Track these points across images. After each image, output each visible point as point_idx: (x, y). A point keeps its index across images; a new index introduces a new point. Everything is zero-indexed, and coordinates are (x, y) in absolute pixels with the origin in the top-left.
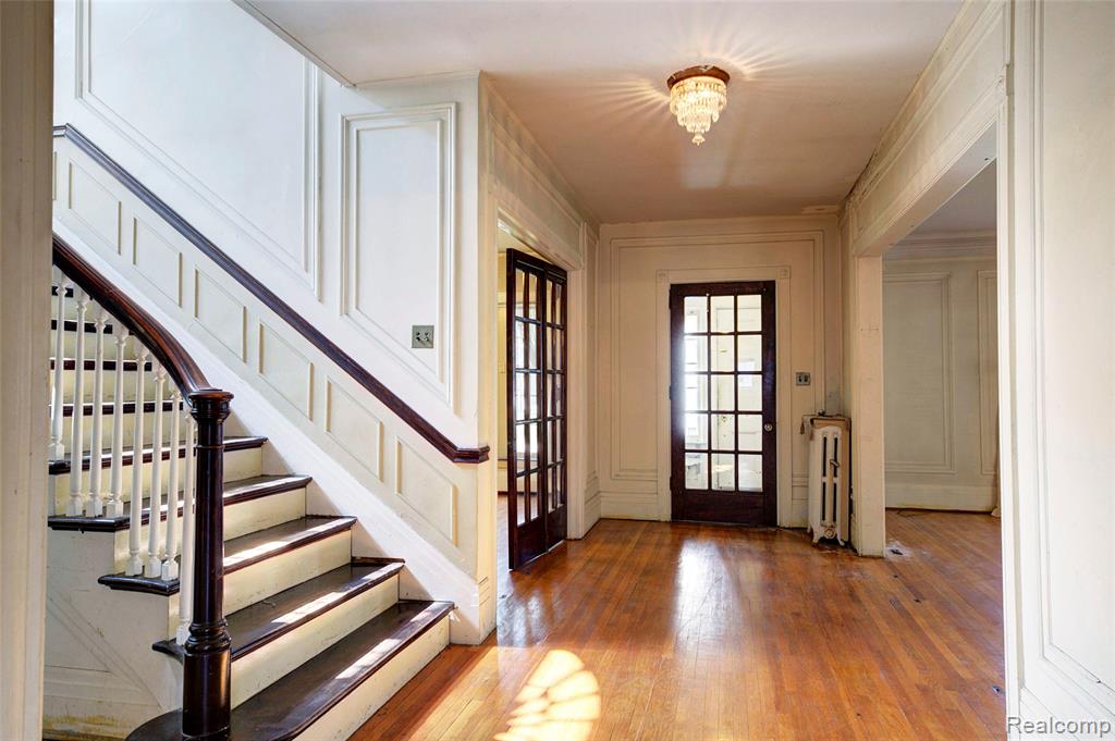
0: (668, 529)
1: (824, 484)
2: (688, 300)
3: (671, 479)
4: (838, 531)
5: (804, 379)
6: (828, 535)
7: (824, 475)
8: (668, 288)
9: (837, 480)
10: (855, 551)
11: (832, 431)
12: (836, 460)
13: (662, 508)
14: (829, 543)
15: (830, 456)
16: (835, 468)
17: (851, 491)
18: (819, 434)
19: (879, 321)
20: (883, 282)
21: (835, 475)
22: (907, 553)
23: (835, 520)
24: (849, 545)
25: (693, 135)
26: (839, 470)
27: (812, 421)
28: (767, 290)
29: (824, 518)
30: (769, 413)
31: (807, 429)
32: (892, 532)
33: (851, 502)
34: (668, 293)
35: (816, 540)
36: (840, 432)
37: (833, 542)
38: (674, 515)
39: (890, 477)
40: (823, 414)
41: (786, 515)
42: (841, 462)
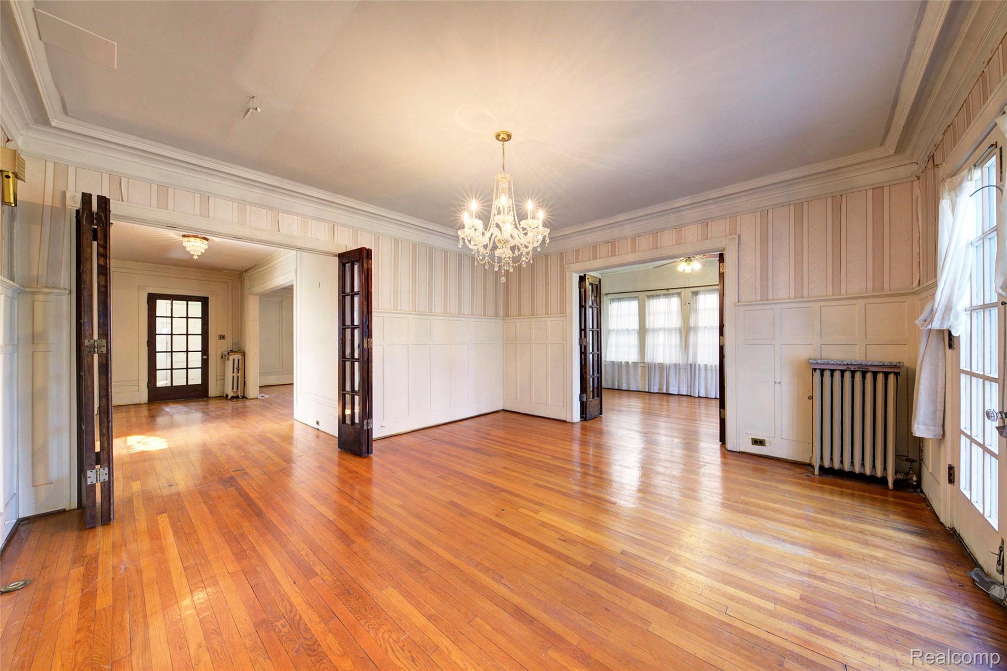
0: (146, 405)
1: (233, 377)
2: (159, 302)
3: (148, 383)
4: (239, 393)
5: (222, 337)
6: (235, 395)
7: (233, 373)
8: (147, 294)
9: (239, 375)
10: (247, 398)
11: (237, 357)
12: (238, 367)
13: (144, 397)
14: (236, 398)
15: (236, 366)
16: (238, 370)
17: (245, 378)
18: (231, 358)
19: (257, 317)
20: (259, 300)
21: (238, 372)
22: (266, 396)
23: (238, 389)
24: (244, 397)
25: (194, 255)
26: (240, 371)
27: (228, 353)
28: (205, 301)
29: (233, 389)
30: (205, 351)
31: (224, 357)
32: (260, 392)
33: (245, 382)
34: (147, 297)
35: (229, 397)
36: (240, 357)
37: (237, 397)
38: (149, 400)
39: (261, 374)
40: (232, 351)
41: (213, 391)
42: (241, 368)
